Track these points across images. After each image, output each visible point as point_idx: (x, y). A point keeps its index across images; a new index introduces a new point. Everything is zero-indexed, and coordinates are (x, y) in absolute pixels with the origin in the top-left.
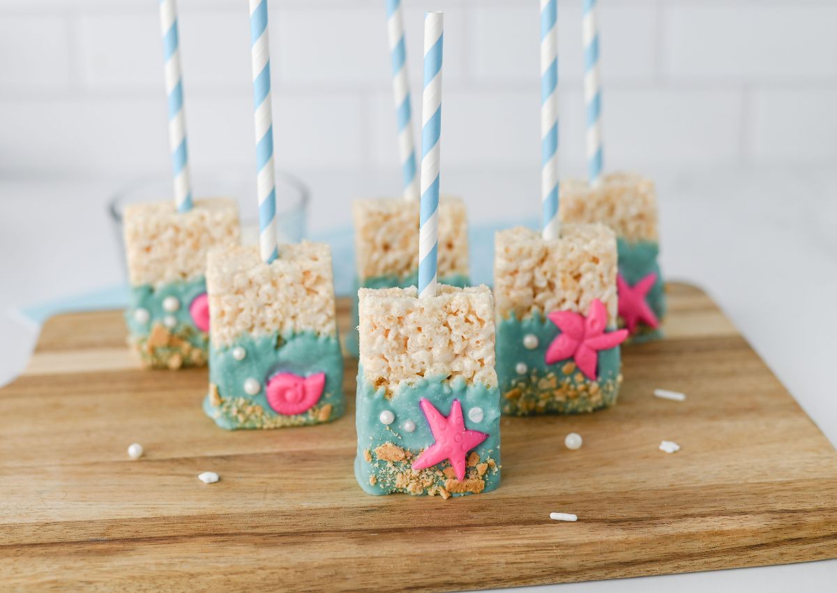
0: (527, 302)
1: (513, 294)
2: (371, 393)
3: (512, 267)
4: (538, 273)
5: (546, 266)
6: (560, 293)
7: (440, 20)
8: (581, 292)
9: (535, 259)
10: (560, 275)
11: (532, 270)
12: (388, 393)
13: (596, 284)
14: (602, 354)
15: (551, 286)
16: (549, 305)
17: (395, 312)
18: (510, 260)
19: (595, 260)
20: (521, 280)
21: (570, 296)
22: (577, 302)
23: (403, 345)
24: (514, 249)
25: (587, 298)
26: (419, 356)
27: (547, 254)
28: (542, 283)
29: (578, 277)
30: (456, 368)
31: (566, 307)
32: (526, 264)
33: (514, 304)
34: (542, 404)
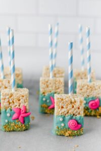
1: (5, 104)
3: (4, 98)
4: (10, 99)
10: (15, 100)
11: (9, 98)
13: (23, 102)
18: (3, 96)
19: (23, 96)
22: (19, 106)
24: (4, 93)
27: (12, 95)
28: (11, 101)
29: (19, 100)
31: (16, 107)
32: (7, 97)
33: (5, 106)
34: (12, 129)
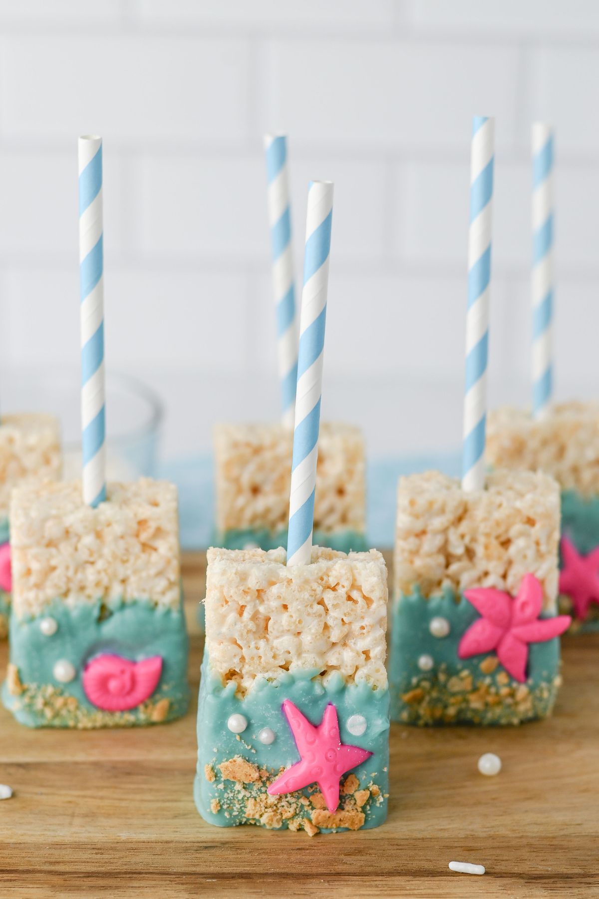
0: (437, 574)
2: (217, 690)
5: (464, 527)
6: (482, 564)
7: (329, 193)
8: (510, 563)
9: (449, 516)
12: (241, 690)
14: (535, 648)
15: (470, 553)
16: (466, 579)
17: (253, 583)
20: (431, 543)
21: (495, 568)
23: (262, 627)
25: (516, 572)
26: (284, 643)
30: (332, 660)
